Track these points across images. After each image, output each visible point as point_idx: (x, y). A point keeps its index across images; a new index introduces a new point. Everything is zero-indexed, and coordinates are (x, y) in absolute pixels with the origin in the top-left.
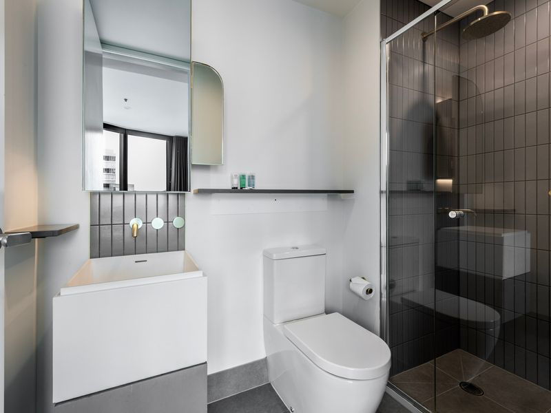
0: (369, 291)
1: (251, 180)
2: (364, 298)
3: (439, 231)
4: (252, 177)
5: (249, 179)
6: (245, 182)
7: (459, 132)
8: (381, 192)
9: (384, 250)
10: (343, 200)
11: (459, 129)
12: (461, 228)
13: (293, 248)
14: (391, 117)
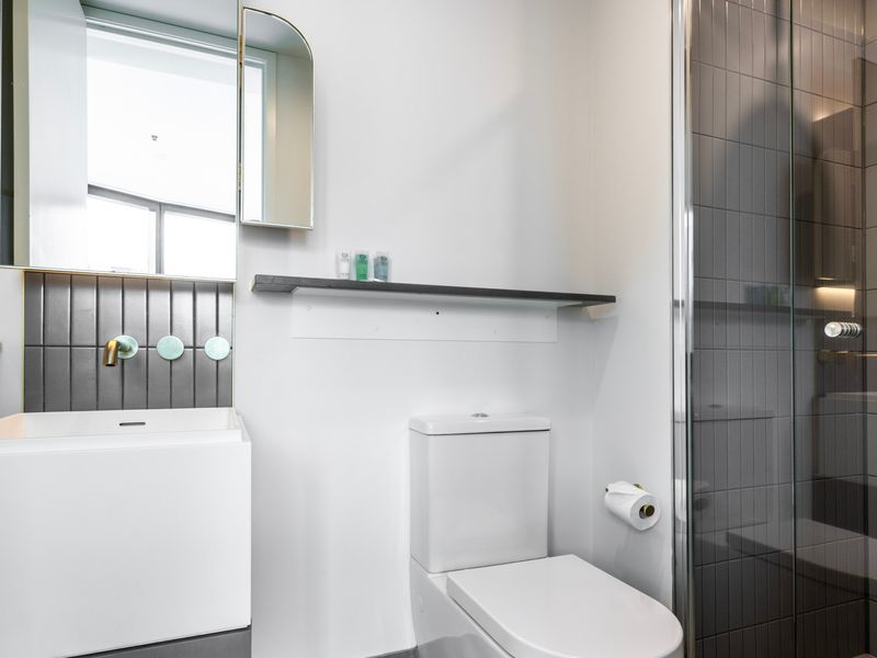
0: (648, 511)
1: (381, 267)
2: (635, 525)
3: (821, 399)
4: (383, 261)
5: (376, 266)
6: (366, 270)
7: (863, 174)
8: (675, 304)
9: (681, 430)
10: (592, 321)
11: (864, 167)
12: (869, 394)
13: (477, 415)
14: (698, 132)
